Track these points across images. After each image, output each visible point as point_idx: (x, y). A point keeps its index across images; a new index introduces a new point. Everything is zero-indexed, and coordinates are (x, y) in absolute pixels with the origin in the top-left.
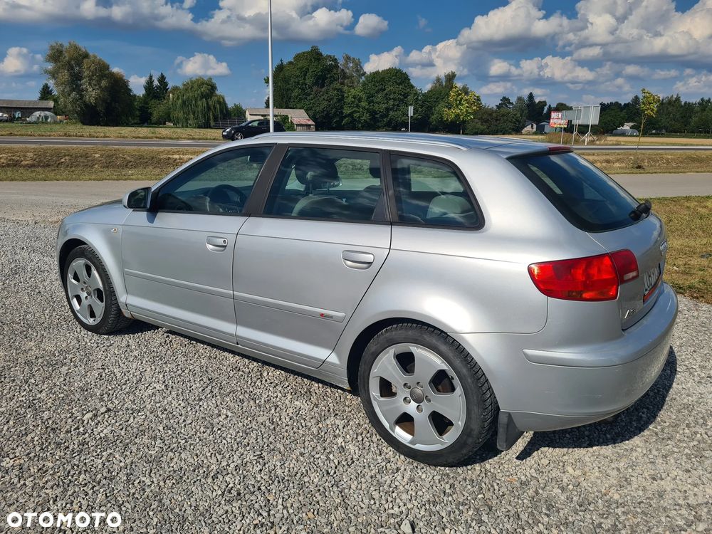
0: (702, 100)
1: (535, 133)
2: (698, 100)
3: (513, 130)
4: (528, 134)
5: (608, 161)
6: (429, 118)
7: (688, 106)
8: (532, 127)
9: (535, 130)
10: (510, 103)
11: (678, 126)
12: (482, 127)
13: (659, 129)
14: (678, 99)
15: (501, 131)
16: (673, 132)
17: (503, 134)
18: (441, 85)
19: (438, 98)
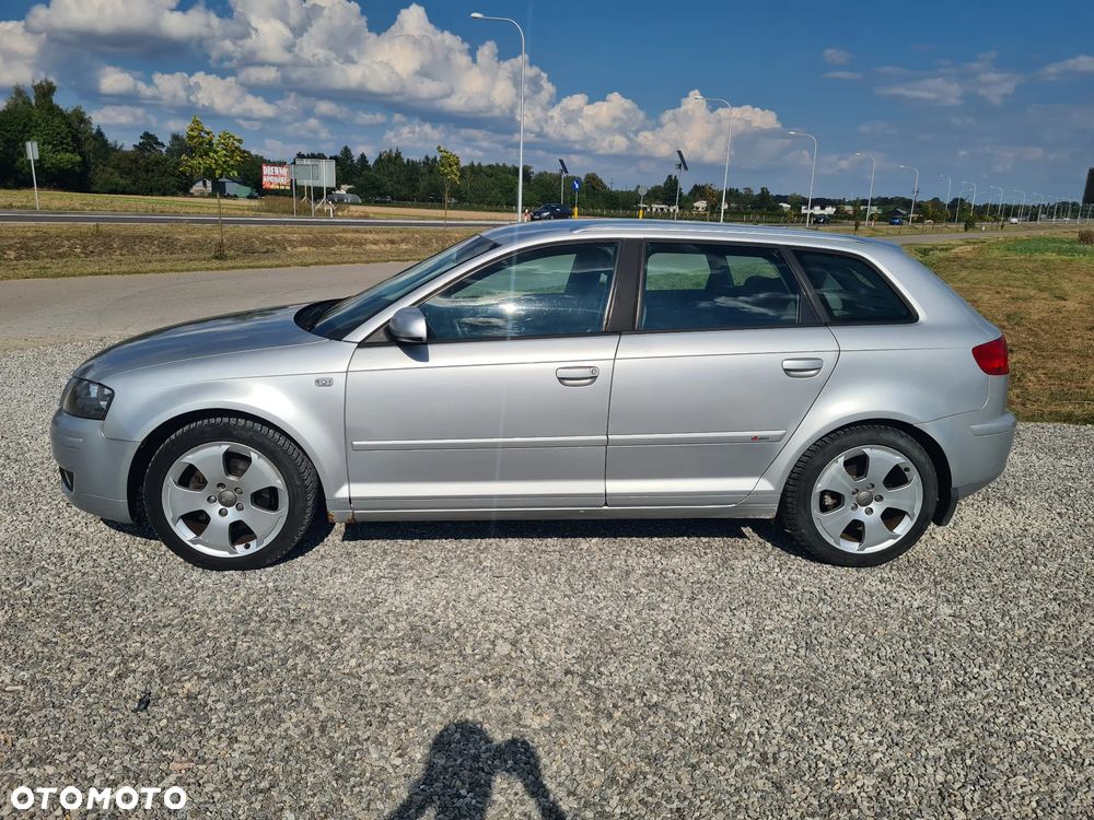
0: (427, 157)
1: (212, 195)
2: (423, 159)
3: (179, 188)
4: (202, 195)
5: (392, 242)
6: (14, 162)
7: (412, 166)
8: (205, 184)
9: (210, 189)
10: (158, 143)
11: (405, 191)
12: (122, 182)
13: (383, 195)
14: (398, 155)
15: (159, 190)
16: (400, 200)
17: (164, 195)
18: (27, 102)
19: (25, 125)
